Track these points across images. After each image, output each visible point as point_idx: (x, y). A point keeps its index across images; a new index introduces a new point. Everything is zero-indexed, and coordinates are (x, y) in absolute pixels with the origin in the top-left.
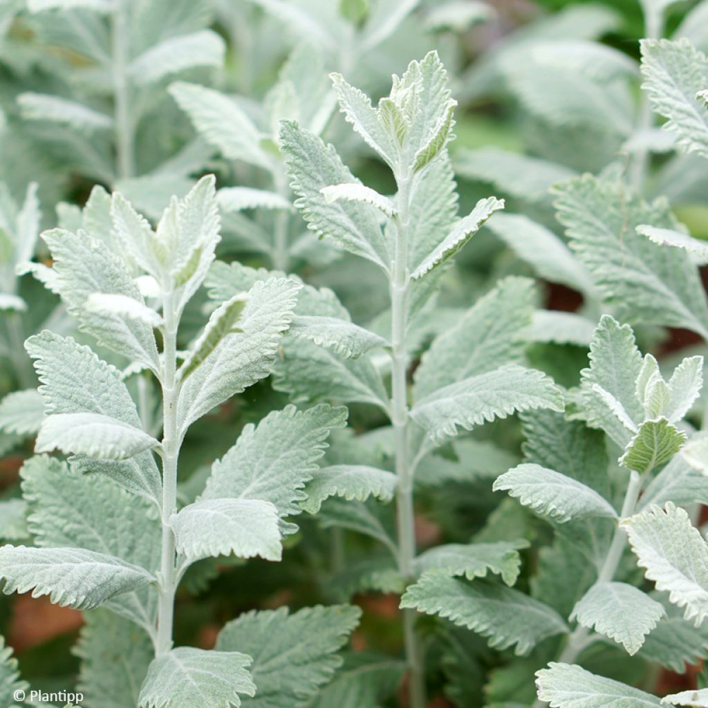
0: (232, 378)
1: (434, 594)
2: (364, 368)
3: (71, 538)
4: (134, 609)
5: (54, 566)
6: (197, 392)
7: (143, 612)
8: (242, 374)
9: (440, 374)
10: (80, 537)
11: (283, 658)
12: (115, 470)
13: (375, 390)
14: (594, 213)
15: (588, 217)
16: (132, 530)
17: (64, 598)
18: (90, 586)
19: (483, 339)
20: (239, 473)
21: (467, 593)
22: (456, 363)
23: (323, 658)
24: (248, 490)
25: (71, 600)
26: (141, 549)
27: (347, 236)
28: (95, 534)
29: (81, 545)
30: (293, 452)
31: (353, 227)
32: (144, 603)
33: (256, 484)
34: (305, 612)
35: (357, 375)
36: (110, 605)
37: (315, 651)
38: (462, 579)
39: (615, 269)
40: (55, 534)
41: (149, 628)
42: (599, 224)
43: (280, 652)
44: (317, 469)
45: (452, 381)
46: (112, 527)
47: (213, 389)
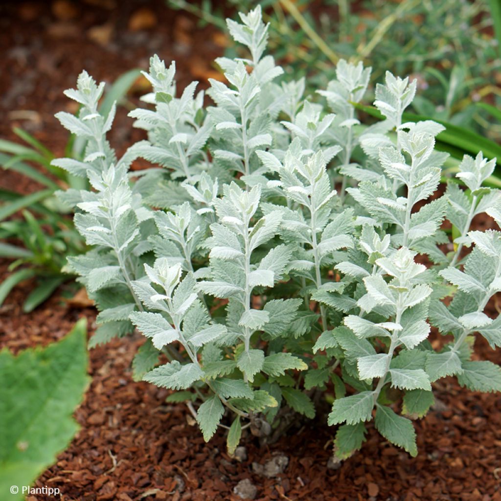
0: (264, 238)
1: (321, 296)
2: (305, 233)
3: (223, 279)
4: (240, 298)
5: (216, 287)
6: (255, 241)
7: (242, 299)
8: (267, 237)
9: (328, 235)
10: (225, 278)
11: (281, 313)
12: (234, 261)
13: (308, 240)
14: (370, 192)
15: (368, 193)
16: (240, 277)
17: (218, 295)
18: (225, 292)
19: (340, 225)
20: (268, 262)
21: (330, 296)
22: (332, 232)
23: (292, 313)
24: (270, 267)
25: (219, 296)
26: (242, 282)
27: (298, 199)
28: (229, 278)
29: (226, 281)
30: (282, 257)
31: (300, 196)
32: (243, 297)
33: (273, 265)
34: (288, 300)
35: (303, 235)
36: (233, 297)
37: (290, 311)
38: (328, 292)
39: (375, 207)
40: (218, 277)
41: (243, 303)
42: (371, 194)
43: (280, 311)
44: (288, 262)
45: (331, 237)
46: (234, 276)
47: (259, 240)
